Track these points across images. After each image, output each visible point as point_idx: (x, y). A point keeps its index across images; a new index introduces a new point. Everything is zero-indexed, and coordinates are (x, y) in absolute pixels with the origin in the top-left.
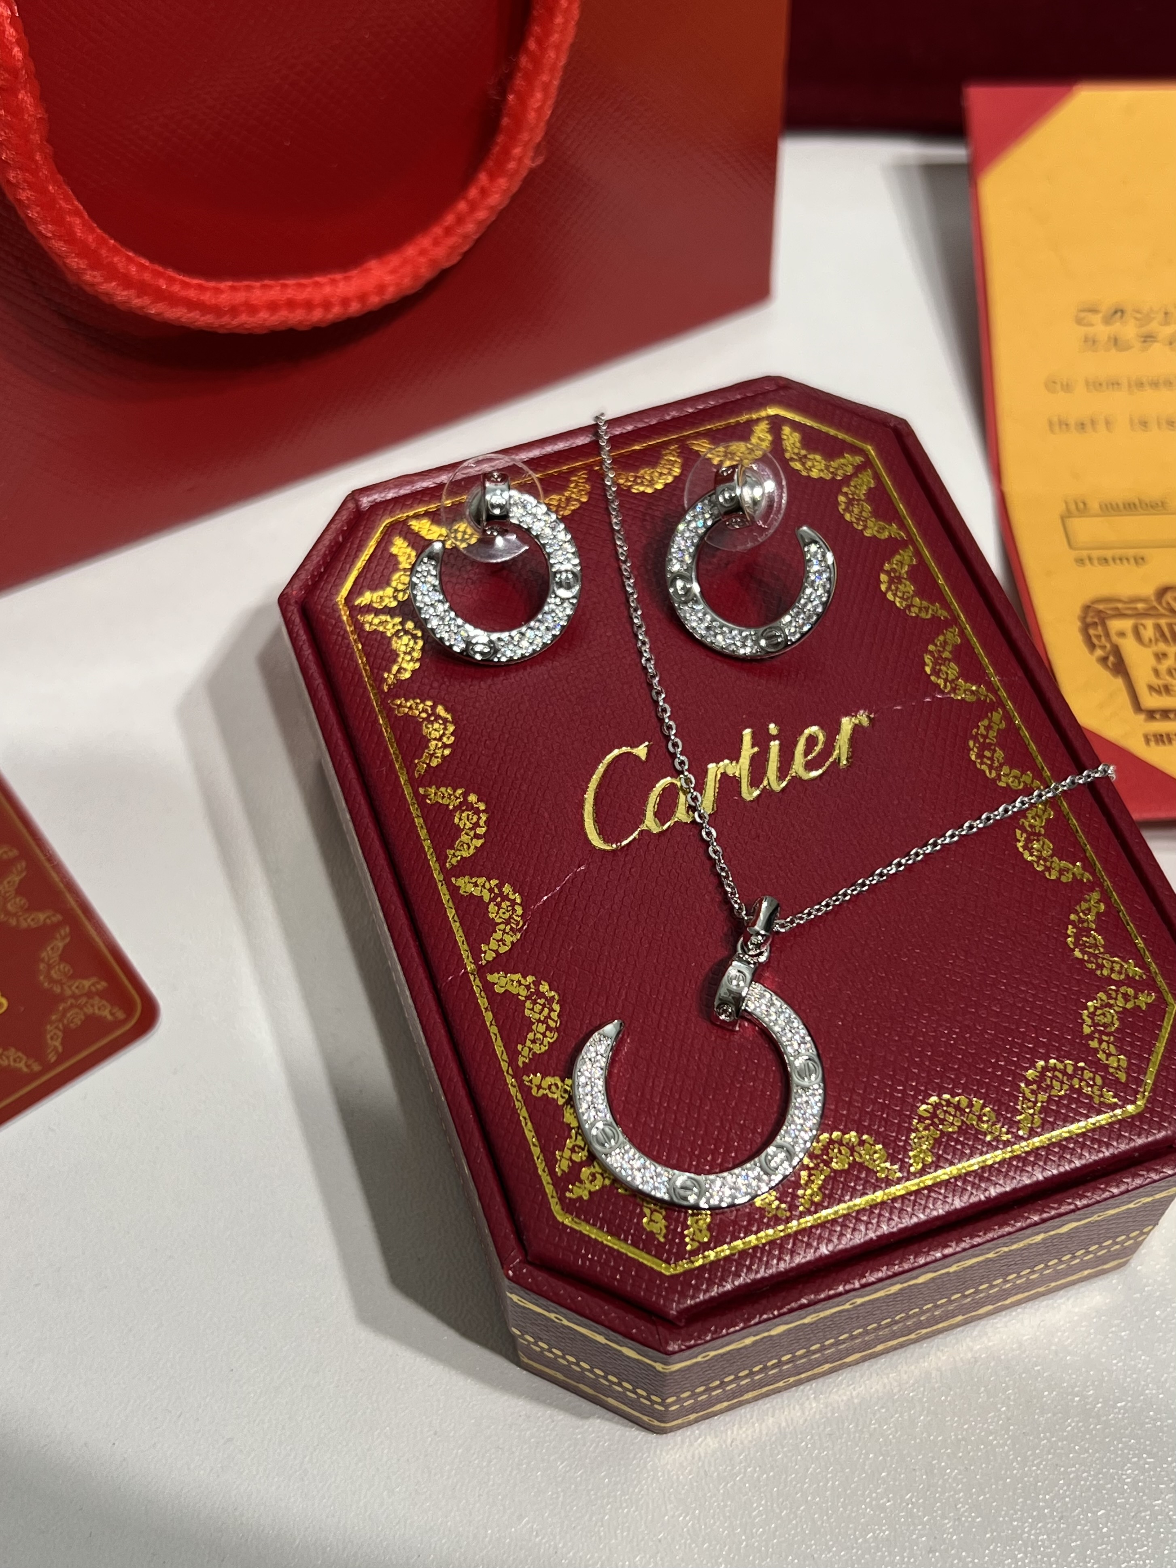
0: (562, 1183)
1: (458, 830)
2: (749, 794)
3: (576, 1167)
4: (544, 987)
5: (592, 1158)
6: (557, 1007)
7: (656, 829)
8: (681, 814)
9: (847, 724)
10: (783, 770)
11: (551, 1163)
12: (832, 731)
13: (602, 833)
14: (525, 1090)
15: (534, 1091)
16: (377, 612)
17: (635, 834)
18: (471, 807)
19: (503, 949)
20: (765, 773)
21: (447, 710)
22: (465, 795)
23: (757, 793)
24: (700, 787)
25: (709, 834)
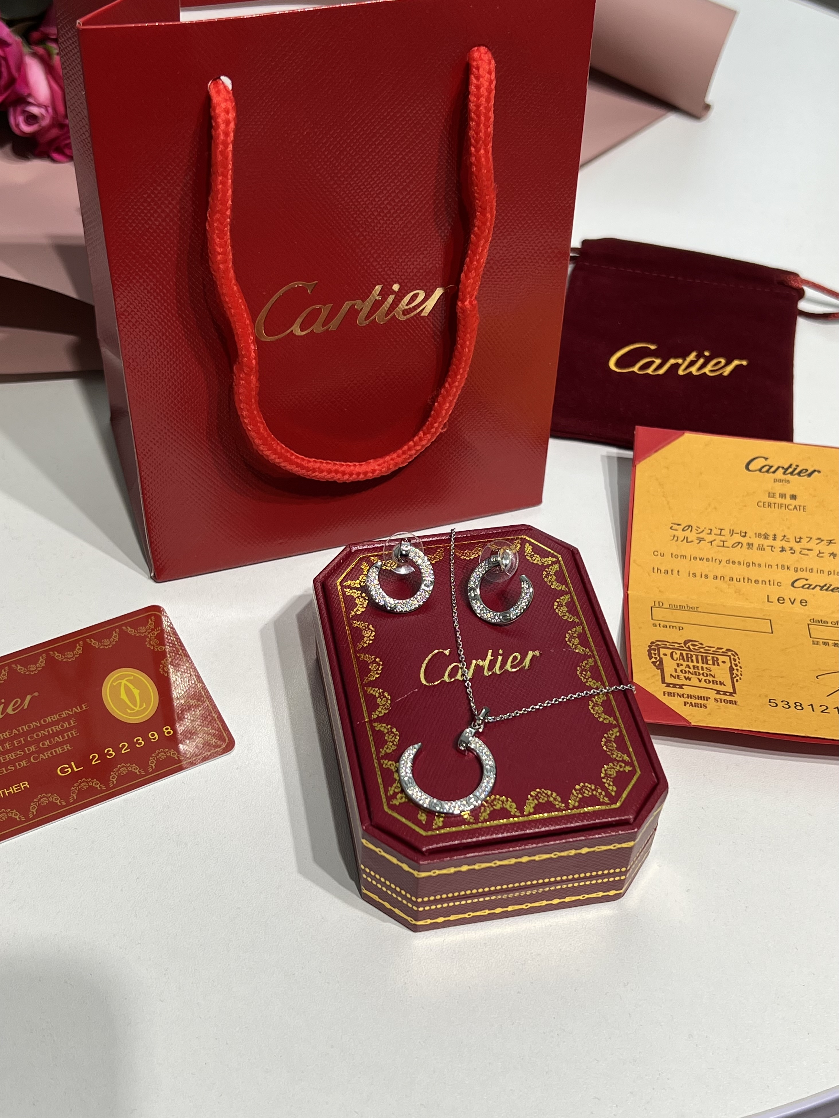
0: (389, 799)
1: (370, 670)
2: (486, 673)
3: (395, 794)
4: (394, 730)
5: (403, 791)
6: (398, 738)
7: (448, 680)
8: (459, 677)
9: (530, 654)
10: (502, 667)
11: (386, 791)
12: (524, 657)
13: (426, 679)
14: (381, 765)
15: (384, 766)
16: (352, 588)
17: (439, 681)
18: (376, 663)
19: (381, 715)
20: (495, 666)
21: (373, 627)
22: (375, 658)
23: (490, 673)
24: (468, 668)
25: (468, 684)
